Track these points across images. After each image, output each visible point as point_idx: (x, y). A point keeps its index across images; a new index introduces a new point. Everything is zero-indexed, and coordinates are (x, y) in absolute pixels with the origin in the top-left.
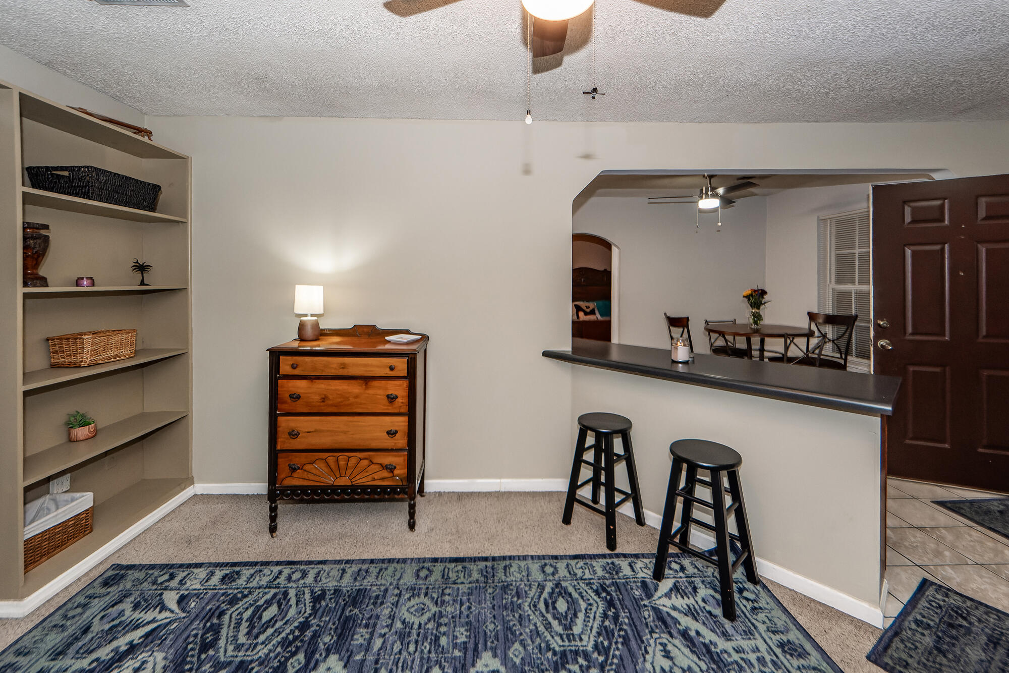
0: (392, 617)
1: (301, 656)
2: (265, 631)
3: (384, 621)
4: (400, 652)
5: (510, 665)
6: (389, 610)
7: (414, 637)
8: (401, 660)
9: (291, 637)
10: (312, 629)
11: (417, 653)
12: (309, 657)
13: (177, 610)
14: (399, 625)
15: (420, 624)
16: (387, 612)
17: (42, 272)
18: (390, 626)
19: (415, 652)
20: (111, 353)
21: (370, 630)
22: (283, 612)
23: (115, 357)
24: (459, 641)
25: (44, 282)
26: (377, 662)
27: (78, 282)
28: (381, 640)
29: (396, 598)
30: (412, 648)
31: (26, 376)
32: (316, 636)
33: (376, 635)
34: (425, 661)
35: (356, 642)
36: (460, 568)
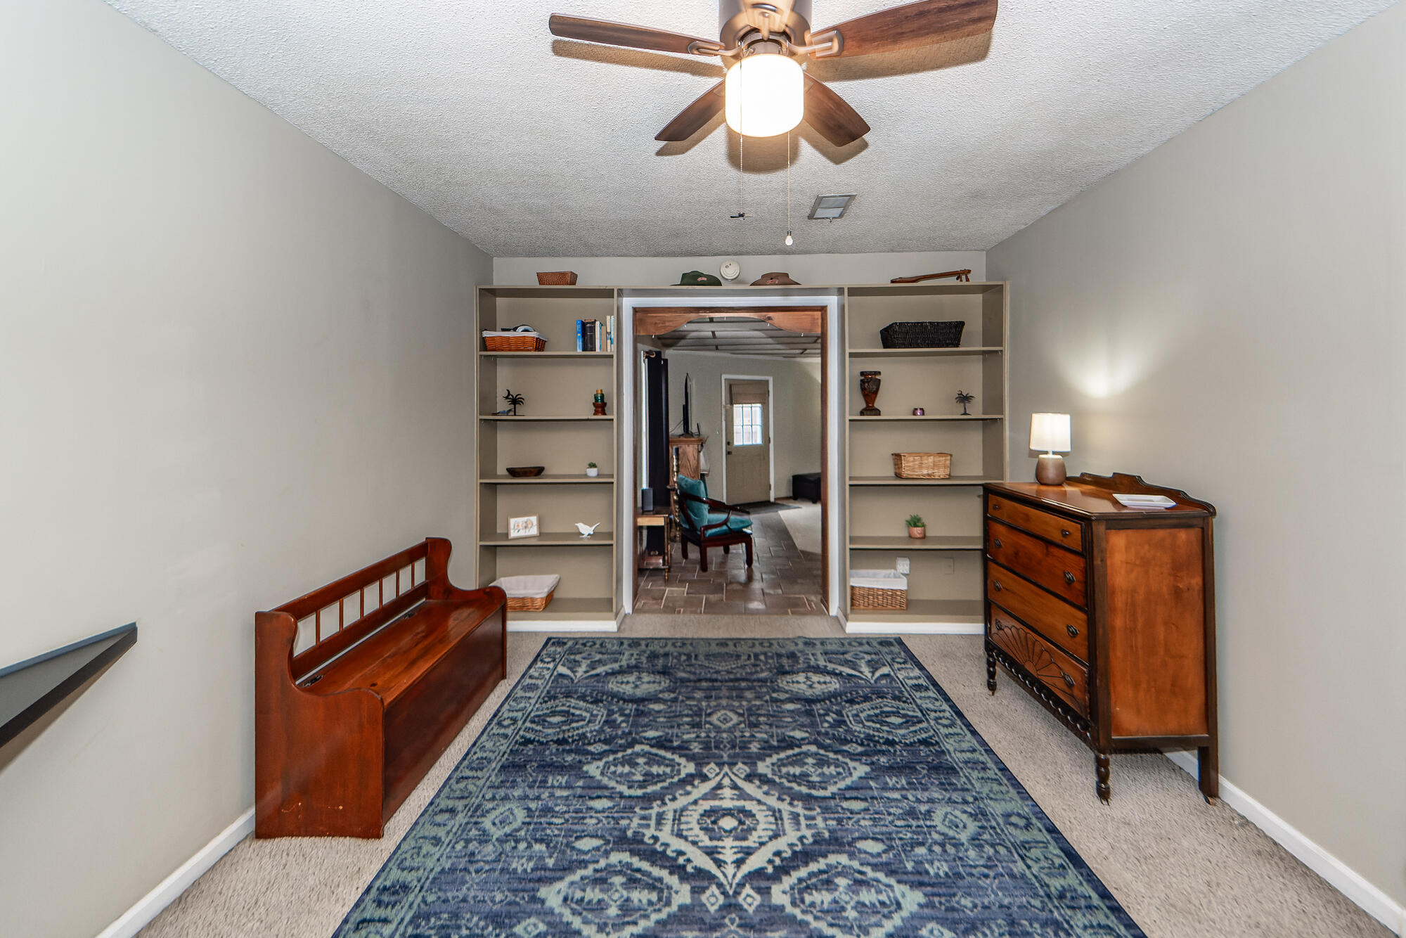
0: (931, 801)
1: (860, 749)
2: (876, 723)
3: (924, 796)
4: (889, 814)
5: (916, 923)
6: (940, 797)
7: (914, 823)
8: (882, 817)
9: (877, 738)
10: (890, 748)
11: (894, 828)
12: (861, 754)
13: (874, 678)
14: (923, 808)
15: (935, 827)
16: (936, 795)
17: (877, 405)
18: (918, 801)
19: (896, 826)
20: (925, 472)
21: (906, 787)
22: (900, 726)
23: (928, 475)
24: (927, 866)
25: (878, 412)
26: (873, 798)
27: (914, 414)
28: (899, 797)
29: (960, 800)
30: (899, 823)
31: (851, 478)
32: (883, 753)
33: (904, 793)
34: (888, 836)
35: (888, 780)
36: (1058, 861)
